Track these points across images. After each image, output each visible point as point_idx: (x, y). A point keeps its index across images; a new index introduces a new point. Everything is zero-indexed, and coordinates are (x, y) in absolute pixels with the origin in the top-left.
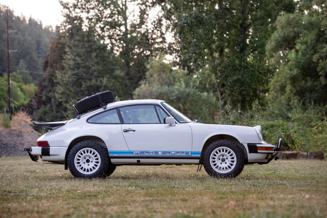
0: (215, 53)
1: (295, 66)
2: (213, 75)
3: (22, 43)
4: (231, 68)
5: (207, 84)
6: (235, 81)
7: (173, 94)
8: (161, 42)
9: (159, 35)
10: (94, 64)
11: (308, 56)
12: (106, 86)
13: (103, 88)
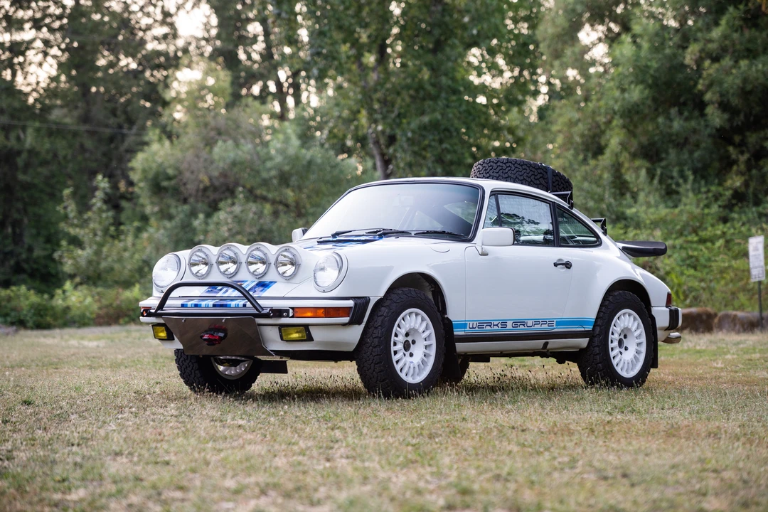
0: (367, 54)
1: (632, 78)
2: (364, 112)
4: (412, 92)
5: (349, 136)
6: (424, 128)
7: (269, 164)
8: (165, 37)
9: (159, 17)
11: (668, 51)
12: (32, 152)
13: (24, 155)
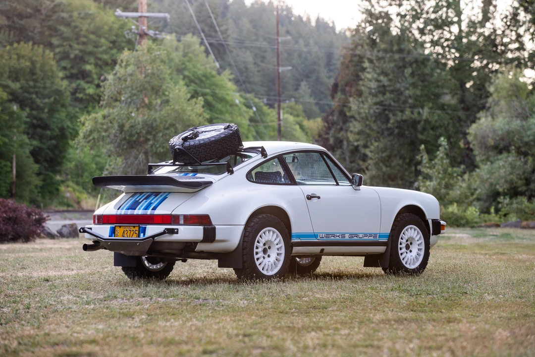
3: (304, 55)
7: (529, 133)
9: (514, 38)
10: (408, 86)
12: (426, 121)
13: (422, 123)
